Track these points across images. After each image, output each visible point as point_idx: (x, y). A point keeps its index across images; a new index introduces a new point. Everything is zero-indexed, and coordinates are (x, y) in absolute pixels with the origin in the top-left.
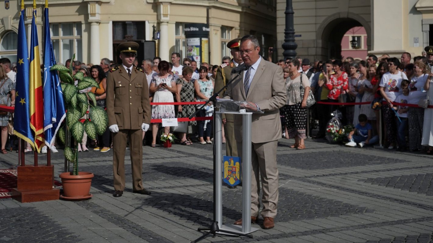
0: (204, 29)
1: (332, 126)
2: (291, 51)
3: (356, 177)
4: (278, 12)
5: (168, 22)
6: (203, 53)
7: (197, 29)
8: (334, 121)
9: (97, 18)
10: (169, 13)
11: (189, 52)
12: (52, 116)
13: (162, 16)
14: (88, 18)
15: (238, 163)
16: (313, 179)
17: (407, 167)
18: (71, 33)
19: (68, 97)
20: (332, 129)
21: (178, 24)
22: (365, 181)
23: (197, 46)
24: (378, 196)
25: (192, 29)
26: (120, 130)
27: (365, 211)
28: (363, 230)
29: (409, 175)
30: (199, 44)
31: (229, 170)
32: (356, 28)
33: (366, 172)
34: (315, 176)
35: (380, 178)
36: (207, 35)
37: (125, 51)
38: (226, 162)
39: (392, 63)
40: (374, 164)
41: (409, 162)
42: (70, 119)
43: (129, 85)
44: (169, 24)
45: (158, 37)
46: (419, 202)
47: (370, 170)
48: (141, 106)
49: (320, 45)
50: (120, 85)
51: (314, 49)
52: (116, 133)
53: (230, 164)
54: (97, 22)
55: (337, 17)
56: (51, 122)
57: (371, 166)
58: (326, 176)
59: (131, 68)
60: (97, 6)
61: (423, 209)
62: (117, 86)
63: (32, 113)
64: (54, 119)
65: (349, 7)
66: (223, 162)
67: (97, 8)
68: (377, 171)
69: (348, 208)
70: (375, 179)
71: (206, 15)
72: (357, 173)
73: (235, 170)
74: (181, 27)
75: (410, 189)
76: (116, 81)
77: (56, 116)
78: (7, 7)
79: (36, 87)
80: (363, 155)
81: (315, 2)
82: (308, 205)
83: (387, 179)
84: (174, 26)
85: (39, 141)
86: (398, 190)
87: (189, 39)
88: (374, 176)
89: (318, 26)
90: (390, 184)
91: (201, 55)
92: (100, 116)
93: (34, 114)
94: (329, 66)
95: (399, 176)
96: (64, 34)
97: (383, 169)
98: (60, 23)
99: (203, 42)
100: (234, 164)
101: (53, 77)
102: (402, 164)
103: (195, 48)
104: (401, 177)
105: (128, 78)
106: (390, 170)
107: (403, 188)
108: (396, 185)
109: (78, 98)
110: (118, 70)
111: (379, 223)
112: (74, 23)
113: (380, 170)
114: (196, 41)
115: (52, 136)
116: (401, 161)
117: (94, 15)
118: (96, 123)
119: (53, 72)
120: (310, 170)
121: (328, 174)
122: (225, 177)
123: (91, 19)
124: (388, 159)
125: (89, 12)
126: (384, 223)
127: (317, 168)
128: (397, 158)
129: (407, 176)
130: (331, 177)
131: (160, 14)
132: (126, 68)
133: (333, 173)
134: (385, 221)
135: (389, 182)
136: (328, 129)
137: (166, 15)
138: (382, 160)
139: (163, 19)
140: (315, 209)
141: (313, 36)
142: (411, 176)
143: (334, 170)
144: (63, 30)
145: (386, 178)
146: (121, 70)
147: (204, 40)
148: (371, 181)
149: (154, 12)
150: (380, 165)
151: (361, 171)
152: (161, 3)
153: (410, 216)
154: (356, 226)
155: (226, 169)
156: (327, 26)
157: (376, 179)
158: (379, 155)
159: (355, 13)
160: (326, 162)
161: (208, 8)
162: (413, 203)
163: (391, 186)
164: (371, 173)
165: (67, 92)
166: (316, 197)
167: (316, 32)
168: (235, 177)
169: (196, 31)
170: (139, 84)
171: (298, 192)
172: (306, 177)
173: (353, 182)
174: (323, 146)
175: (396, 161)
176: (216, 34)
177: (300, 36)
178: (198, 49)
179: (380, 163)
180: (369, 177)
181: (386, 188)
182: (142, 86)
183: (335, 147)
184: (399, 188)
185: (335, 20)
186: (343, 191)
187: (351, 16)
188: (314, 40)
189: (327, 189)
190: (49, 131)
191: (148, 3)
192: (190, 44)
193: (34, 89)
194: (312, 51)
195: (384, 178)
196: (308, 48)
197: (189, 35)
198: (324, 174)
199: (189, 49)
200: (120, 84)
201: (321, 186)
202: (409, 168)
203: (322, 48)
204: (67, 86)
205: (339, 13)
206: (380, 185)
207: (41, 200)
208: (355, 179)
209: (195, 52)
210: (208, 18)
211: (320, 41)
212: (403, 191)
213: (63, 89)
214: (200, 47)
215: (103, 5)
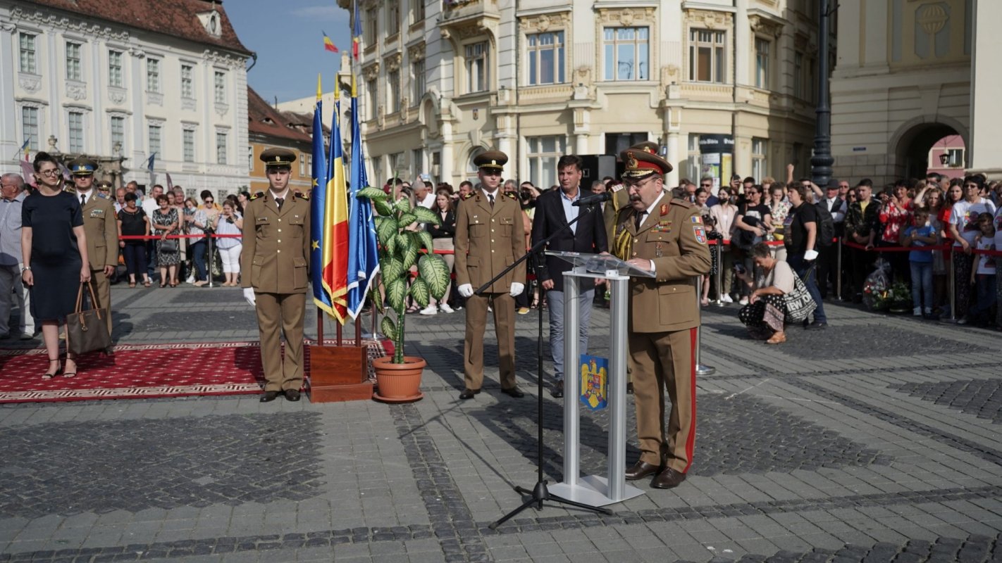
0: (726, 141)
1: (873, 284)
2: (825, 168)
3: (887, 379)
4: (832, 117)
5: (678, 133)
6: (724, 174)
7: (716, 142)
8: (877, 276)
9: (586, 128)
10: (680, 120)
11: (704, 173)
12: (358, 268)
13: (670, 125)
14: (573, 129)
15: (602, 369)
16: (809, 379)
17: (988, 361)
18: (553, 149)
19: (382, 238)
20: (872, 288)
21: (691, 135)
22: (900, 389)
23: (715, 165)
24: (912, 425)
25: (710, 141)
26: (475, 293)
27: (873, 459)
28: (848, 513)
29: (987, 379)
30: (718, 162)
31: (589, 381)
32: (949, 138)
33: (909, 369)
34: (814, 374)
35: (929, 384)
36: (730, 149)
37: (485, 165)
38: (585, 366)
39: (975, 184)
40: (930, 352)
41: (995, 351)
42: (387, 274)
43: (490, 221)
44: (680, 137)
45: (665, 152)
46: (988, 444)
47: (917, 365)
48: (511, 254)
49: (893, 162)
50: (477, 222)
51: (885, 167)
52: (468, 298)
53: (590, 371)
54: (585, 135)
55: (920, 121)
56: (357, 278)
57: (922, 357)
58: (836, 373)
59: (494, 194)
60: (586, 113)
61: (992, 464)
62: (470, 223)
63: (326, 262)
64: (362, 274)
65: (939, 107)
66: (580, 366)
67: (586, 116)
68: (929, 368)
69: (842, 451)
70: (920, 385)
71: (730, 123)
72: (892, 370)
73: (599, 381)
74: (696, 139)
75: (981, 411)
76: (470, 215)
77: (365, 268)
78: (475, 117)
79: (336, 222)
80: (918, 335)
81: (887, 102)
82: (770, 436)
83: (942, 387)
84: (687, 138)
85: (341, 306)
86: (955, 411)
87: (705, 155)
88: (919, 378)
89: (891, 135)
90: (945, 398)
91: (720, 176)
92: (436, 270)
93: (331, 265)
94: (863, 190)
95: (967, 381)
96: (544, 150)
97: (943, 363)
98: (539, 137)
99: (724, 159)
100: (598, 371)
101: (363, 206)
102: (981, 355)
103: (713, 167)
104: (971, 382)
105: (488, 208)
106: (956, 367)
107: (966, 408)
108: (957, 400)
109: (396, 241)
110: (475, 197)
111: (889, 495)
112: (557, 136)
113: (936, 367)
114: (714, 158)
115: (360, 300)
116: (980, 349)
117: (581, 125)
118: (429, 280)
119: (363, 199)
120: (812, 359)
121: (840, 369)
122: (583, 393)
123: (577, 130)
124: (959, 344)
125: (575, 121)
126: (901, 497)
127: (826, 358)
128: (974, 343)
129: (981, 381)
130: (842, 376)
131: (668, 123)
132: (486, 193)
133: (849, 368)
134: (905, 490)
135: (944, 394)
136: (866, 289)
137: (675, 124)
138: (946, 346)
139: (671, 128)
140: (779, 449)
141: (883, 149)
142: (990, 382)
143: (852, 362)
144: (543, 144)
145: (942, 384)
146: (478, 197)
147: (726, 156)
148: (912, 388)
149: (659, 117)
150: (938, 357)
151: (899, 366)
152: (670, 107)
153: (962, 482)
154: (839, 498)
155: (585, 379)
156: (904, 135)
157: (923, 385)
158: (943, 336)
159: (946, 114)
160: (847, 345)
161: (734, 113)
162: (978, 445)
163: (945, 402)
164: (917, 372)
165: (381, 231)
166: (795, 419)
167: (888, 143)
168: (598, 395)
169: (714, 145)
170: (507, 220)
171: (767, 405)
172: (798, 373)
173: (876, 391)
174: (855, 315)
175: (971, 348)
176: (744, 148)
177: (864, 149)
178: (717, 168)
179: (940, 352)
180: (911, 380)
181: (935, 406)
182: (512, 222)
183: (875, 317)
184: (959, 407)
185: (916, 126)
186: (849, 409)
187: (941, 120)
188: (885, 155)
189: (824, 401)
190: (353, 292)
191: (652, 108)
192: (706, 162)
193: (332, 227)
194: (882, 170)
195: (937, 384)
196: (875, 166)
197: (705, 149)
198: (833, 370)
199: (705, 168)
200: (476, 219)
201: (813, 395)
202: (991, 365)
203: (896, 165)
204: (383, 222)
205: (923, 117)
206: (924, 399)
207: (343, 400)
208: (883, 383)
209: (713, 173)
210: (733, 127)
211: (893, 156)
212: (967, 417)
213: (377, 226)
214: (720, 165)
215: (593, 111)
